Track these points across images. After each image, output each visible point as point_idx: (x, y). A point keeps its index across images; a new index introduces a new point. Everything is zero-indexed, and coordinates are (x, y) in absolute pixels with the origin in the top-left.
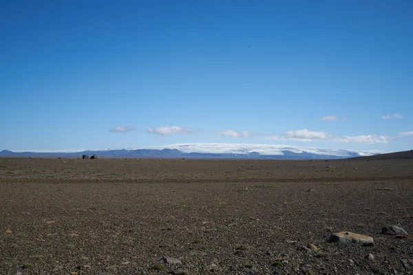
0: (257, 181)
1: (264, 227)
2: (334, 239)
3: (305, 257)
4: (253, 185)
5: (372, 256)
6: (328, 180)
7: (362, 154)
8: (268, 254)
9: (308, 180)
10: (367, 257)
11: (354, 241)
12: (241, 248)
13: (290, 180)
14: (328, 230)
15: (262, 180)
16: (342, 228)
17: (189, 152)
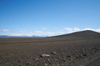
0: (26, 43)
1: (26, 54)
2: (42, 56)
3: (35, 61)
4: (25, 44)
5: (49, 59)
6: (42, 42)
7: (49, 36)
8: (26, 61)
9: (38, 42)
10: (48, 60)
11: (46, 56)
12: (20, 61)
13: (34, 42)
14: (41, 54)
15: (28, 43)
16: (43, 53)
17: (10, 36)
